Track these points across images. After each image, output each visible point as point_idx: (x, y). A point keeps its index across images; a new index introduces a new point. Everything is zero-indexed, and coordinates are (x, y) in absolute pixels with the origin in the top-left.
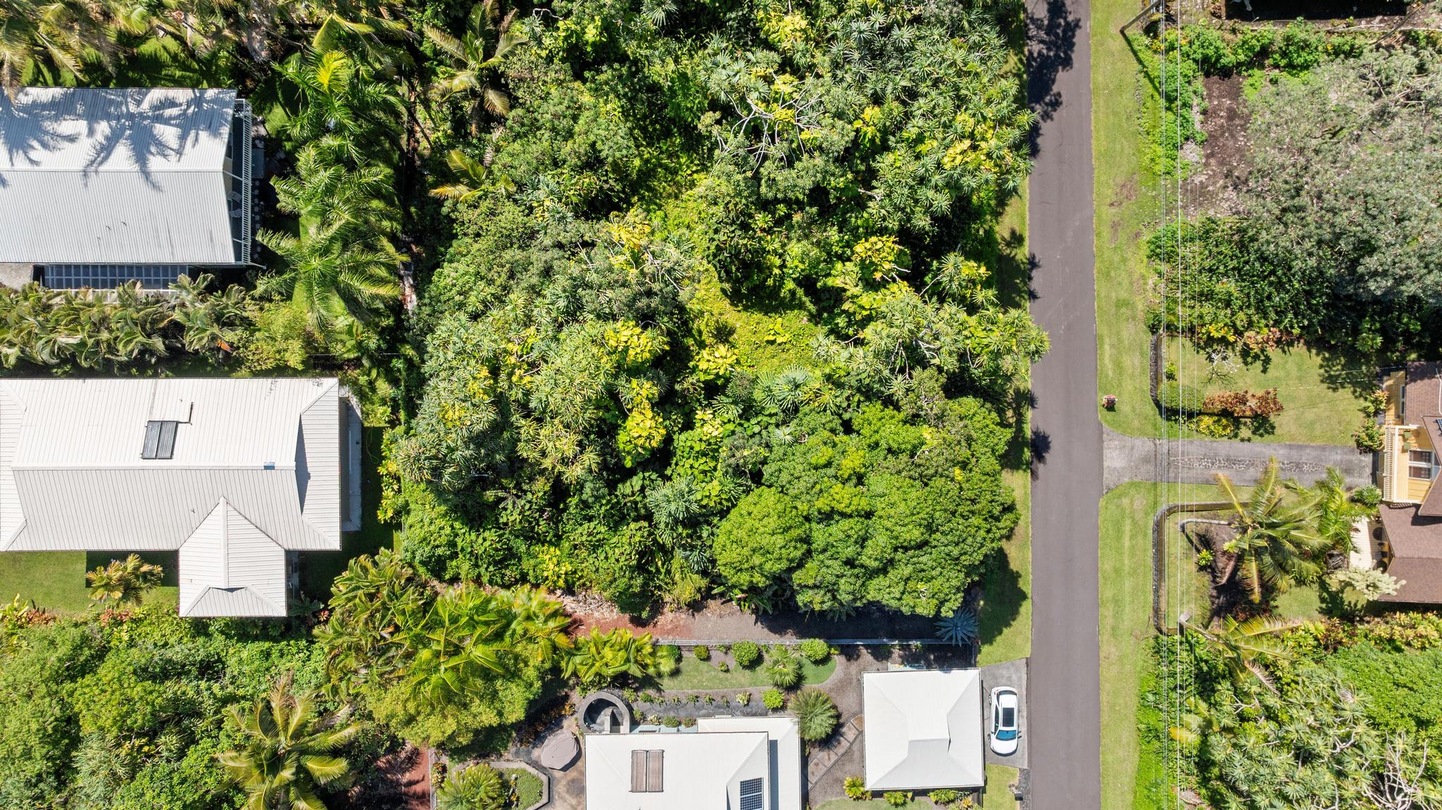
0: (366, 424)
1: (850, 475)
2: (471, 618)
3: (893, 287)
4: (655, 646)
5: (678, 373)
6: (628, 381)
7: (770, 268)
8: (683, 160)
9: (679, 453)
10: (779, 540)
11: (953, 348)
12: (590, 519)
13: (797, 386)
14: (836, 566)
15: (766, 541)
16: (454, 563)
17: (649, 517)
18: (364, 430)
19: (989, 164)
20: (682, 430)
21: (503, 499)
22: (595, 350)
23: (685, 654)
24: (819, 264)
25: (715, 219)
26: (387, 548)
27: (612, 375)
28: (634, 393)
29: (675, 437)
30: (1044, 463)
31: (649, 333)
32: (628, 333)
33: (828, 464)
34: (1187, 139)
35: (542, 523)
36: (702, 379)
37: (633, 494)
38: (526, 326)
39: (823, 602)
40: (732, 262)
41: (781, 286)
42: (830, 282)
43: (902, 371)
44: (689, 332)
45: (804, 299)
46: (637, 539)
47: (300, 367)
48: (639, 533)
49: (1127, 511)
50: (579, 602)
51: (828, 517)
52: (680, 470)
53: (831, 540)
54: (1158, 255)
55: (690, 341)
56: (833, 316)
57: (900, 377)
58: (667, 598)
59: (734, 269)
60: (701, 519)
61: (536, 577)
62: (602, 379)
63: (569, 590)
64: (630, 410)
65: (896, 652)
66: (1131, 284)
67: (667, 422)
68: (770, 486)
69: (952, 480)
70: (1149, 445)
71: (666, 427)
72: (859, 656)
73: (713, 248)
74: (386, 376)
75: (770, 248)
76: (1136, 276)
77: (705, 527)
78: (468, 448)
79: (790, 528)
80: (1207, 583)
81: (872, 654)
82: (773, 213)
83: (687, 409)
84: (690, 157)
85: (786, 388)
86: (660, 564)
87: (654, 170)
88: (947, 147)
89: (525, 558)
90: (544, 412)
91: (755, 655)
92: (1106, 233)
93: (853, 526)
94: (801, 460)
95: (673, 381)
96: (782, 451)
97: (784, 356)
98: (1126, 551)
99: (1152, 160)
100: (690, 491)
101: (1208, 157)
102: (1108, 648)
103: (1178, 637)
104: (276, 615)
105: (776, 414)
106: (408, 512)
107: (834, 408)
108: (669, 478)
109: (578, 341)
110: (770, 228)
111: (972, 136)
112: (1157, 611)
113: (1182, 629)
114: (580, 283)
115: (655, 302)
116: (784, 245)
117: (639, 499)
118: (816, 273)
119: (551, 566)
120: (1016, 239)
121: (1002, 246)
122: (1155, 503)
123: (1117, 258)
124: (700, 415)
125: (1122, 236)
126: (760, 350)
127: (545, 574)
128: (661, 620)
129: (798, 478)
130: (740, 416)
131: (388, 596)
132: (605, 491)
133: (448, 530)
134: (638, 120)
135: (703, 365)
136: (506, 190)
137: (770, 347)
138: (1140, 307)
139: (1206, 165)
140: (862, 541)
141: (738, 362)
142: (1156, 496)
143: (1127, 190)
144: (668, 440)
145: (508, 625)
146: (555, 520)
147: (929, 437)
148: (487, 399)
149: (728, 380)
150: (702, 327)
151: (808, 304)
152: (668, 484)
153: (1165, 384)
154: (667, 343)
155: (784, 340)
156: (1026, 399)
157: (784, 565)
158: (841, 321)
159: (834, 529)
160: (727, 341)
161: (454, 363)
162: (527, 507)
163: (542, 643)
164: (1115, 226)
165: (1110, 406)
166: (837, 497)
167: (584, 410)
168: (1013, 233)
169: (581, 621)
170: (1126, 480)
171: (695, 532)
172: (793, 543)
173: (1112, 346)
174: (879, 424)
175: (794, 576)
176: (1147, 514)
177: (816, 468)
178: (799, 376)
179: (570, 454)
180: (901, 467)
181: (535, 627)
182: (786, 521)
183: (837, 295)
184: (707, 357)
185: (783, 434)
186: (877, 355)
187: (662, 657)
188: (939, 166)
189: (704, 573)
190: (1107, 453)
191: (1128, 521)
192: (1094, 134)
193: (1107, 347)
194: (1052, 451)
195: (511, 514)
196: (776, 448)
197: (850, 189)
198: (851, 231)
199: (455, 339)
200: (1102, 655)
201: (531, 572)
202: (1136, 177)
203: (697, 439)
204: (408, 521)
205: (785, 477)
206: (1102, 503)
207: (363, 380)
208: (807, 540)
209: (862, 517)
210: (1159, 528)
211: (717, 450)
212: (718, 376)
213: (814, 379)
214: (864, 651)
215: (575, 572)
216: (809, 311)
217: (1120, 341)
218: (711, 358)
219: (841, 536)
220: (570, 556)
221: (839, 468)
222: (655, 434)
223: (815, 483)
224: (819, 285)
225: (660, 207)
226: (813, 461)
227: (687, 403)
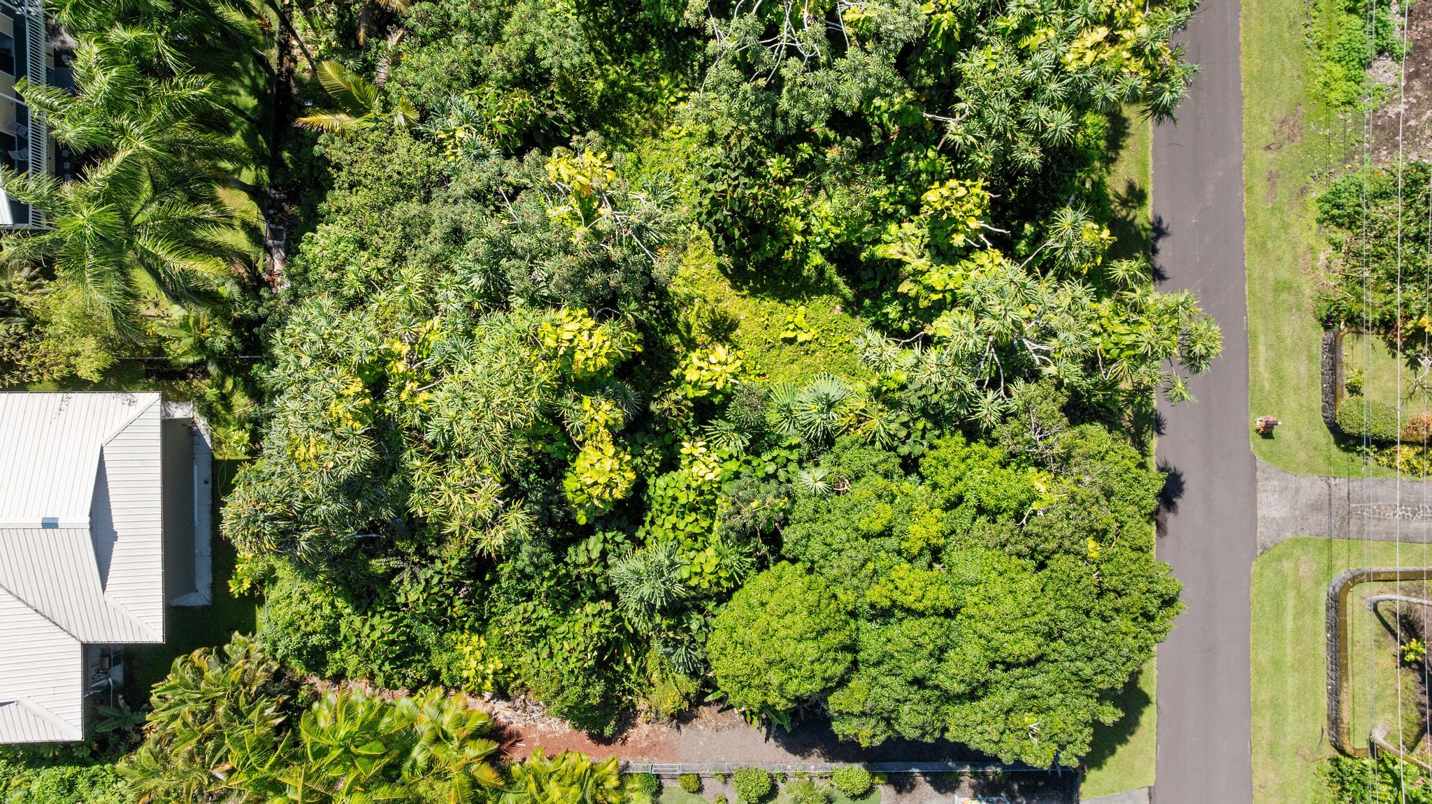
0: (218, 457)
1: (922, 549)
2: (347, 750)
3: (981, 258)
4: (624, 774)
5: (656, 385)
6: (578, 399)
7: (789, 234)
8: (664, 83)
9: (656, 506)
10: (811, 650)
11: (1078, 350)
12: (529, 596)
13: (830, 405)
14: (897, 686)
15: (790, 649)
16: (337, 655)
17: (611, 596)
18: (215, 463)
19: (1136, 65)
20: (661, 471)
21: (396, 571)
22: (525, 352)
23: (667, 783)
24: (862, 225)
25: (709, 163)
26: (244, 634)
27: (553, 390)
28: (586, 419)
29: (651, 481)
30: (1176, 512)
31: (607, 327)
32: (575, 326)
33: (887, 532)
34: (1380, 53)
35: (458, 603)
36: (691, 395)
37: (591, 561)
38: (428, 316)
39: (874, 736)
40: (734, 223)
41: (804, 261)
42: (880, 251)
43: (994, 384)
44: (672, 327)
45: (836, 279)
46: (595, 630)
47: (96, 378)
48: (598, 621)
49: (1290, 580)
50: (516, 709)
51: (883, 614)
52: (657, 532)
53: (889, 647)
54: (1333, 218)
55: (674, 340)
56: (878, 304)
57: (991, 395)
58: (642, 704)
59: (737, 234)
60: (688, 604)
61: (452, 679)
62: (535, 397)
63: (502, 693)
64: (581, 444)
65: (967, 781)
66: (1295, 259)
67: (638, 460)
68: (794, 561)
69: (1084, 558)
70: (1321, 486)
71: (635, 468)
72: (913, 787)
73: (706, 202)
74: (245, 389)
75: (788, 204)
76: (1302, 248)
77: (695, 615)
78: (336, 501)
79: (827, 630)
80: (1411, 686)
81: (932, 783)
82: (793, 157)
83: (668, 439)
84: (673, 78)
85: (815, 408)
86: (629, 660)
87: (623, 96)
88: (1070, 39)
89: (434, 650)
90: (448, 446)
91: (765, 789)
92: (1260, 188)
93: (927, 631)
94: (842, 522)
95: (647, 399)
96: (811, 505)
97: (808, 360)
98: (1289, 636)
99: (1326, 84)
100: (673, 564)
101: (1409, 77)
102: (1263, 773)
103: (1370, 762)
104: (67, 738)
105: (798, 446)
106: (274, 581)
107: (887, 439)
108: (641, 543)
109: (499, 338)
110: (789, 178)
111: (1110, 20)
112: (1335, 722)
113: (1373, 748)
114: (500, 250)
115: (616, 278)
116: (807, 203)
117: (597, 570)
118: (859, 239)
119: (473, 664)
120: (1136, 196)
121: (1115, 206)
122: (1330, 568)
123: (1275, 224)
124: (687, 448)
125: (1283, 192)
126: (774, 352)
127: (465, 674)
128: (633, 734)
129: (840, 552)
130: (746, 450)
131: (226, 715)
132: (548, 557)
133: (327, 610)
134: (601, 26)
135: (692, 375)
136: (406, 119)
137: (788, 348)
138: (1308, 291)
139: (1408, 89)
140: (939, 654)
141: (744, 370)
142: (1330, 558)
143: (1290, 127)
144: (640, 486)
145: (407, 752)
146: (478, 598)
147: (1043, 489)
148: (360, 428)
149: (728, 397)
150: (692, 320)
151: (842, 286)
152: (639, 552)
153: (1346, 400)
154: (639, 342)
155: (808, 337)
156: (1150, 421)
157: (816, 686)
158: (893, 311)
159: (894, 631)
160: (728, 340)
161: (311, 373)
162: (435, 581)
163: (456, 780)
164: (1272, 178)
165: (1267, 432)
166: (902, 585)
167: (508, 441)
168: (1131, 187)
169: (518, 734)
170: (1289, 535)
171: (680, 622)
172: (832, 655)
173: (1270, 346)
174: (963, 466)
175: (831, 699)
176: (1318, 583)
177: (867, 536)
178: (830, 388)
179: (487, 514)
180: (1003, 536)
181: (447, 754)
182: (823, 620)
183: (892, 271)
184: (697, 363)
185: (812, 479)
186: (957, 360)
187: (632, 790)
188: (1058, 68)
189: (694, 674)
190: (1261, 496)
191: (1291, 594)
192: (1244, 49)
193: (1262, 348)
194: (1186, 495)
195: (410, 593)
196: (802, 501)
197: (910, 113)
198: (908, 179)
199: (312, 336)
200: (1256, 782)
201: (444, 671)
202: (1302, 109)
203: (683, 486)
204: (273, 594)
205: (816, 549)
206: (1255, 568)
207: (211, 394)
208: (852, 648)
209: (939, 615)
210: (1336, 604)
211: (713, 502)
212: (714, 391)
213: (855, 393)
214: (921, 779)
215: (509, 670)
216: (843, 297)
217: (1280, 339)
218: (704, 364)
219: (908, 644)
220: (502, 646)
221: (904, 536)
222: (618, 479)
223: (866, 561)
224: (863, 256)
225: (631, 148)
226: (863, 526)
227: (668, 430)
